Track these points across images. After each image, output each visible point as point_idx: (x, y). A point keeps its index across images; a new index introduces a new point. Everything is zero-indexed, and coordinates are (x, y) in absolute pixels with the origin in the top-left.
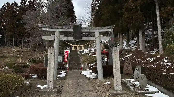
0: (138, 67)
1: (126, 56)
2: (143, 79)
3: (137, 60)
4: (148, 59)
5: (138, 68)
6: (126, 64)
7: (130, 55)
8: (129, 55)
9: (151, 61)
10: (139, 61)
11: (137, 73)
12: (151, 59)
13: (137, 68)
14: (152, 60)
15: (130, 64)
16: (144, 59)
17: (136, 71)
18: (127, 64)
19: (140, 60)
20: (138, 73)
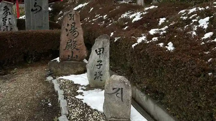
0: (102, 43)
1: (76, 9)
2: (119, 95)
3: (98, 16)
4: (125, 15)
5: (100, 47)
6: (67, 30)
7: (84, 5)
8: (80, 6)
9: (134, 20)
10: (102, 20)
11: (96, 60)
12: (134, 15)
13: (98, 44)
14: (137, 17)
15: (80, 30)
16: (114, 15)
17: (94, 56)
18: (69, 28)
19: (105, 16)
20: (101, 61)
